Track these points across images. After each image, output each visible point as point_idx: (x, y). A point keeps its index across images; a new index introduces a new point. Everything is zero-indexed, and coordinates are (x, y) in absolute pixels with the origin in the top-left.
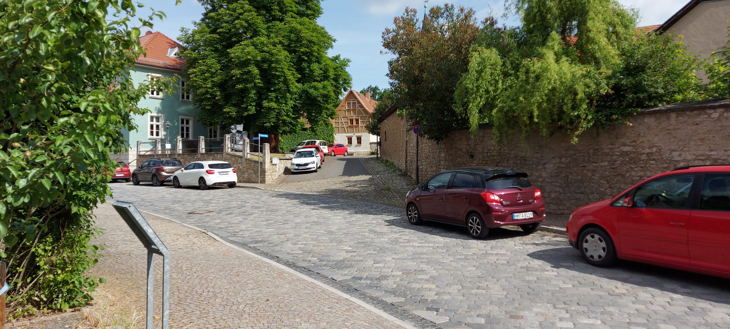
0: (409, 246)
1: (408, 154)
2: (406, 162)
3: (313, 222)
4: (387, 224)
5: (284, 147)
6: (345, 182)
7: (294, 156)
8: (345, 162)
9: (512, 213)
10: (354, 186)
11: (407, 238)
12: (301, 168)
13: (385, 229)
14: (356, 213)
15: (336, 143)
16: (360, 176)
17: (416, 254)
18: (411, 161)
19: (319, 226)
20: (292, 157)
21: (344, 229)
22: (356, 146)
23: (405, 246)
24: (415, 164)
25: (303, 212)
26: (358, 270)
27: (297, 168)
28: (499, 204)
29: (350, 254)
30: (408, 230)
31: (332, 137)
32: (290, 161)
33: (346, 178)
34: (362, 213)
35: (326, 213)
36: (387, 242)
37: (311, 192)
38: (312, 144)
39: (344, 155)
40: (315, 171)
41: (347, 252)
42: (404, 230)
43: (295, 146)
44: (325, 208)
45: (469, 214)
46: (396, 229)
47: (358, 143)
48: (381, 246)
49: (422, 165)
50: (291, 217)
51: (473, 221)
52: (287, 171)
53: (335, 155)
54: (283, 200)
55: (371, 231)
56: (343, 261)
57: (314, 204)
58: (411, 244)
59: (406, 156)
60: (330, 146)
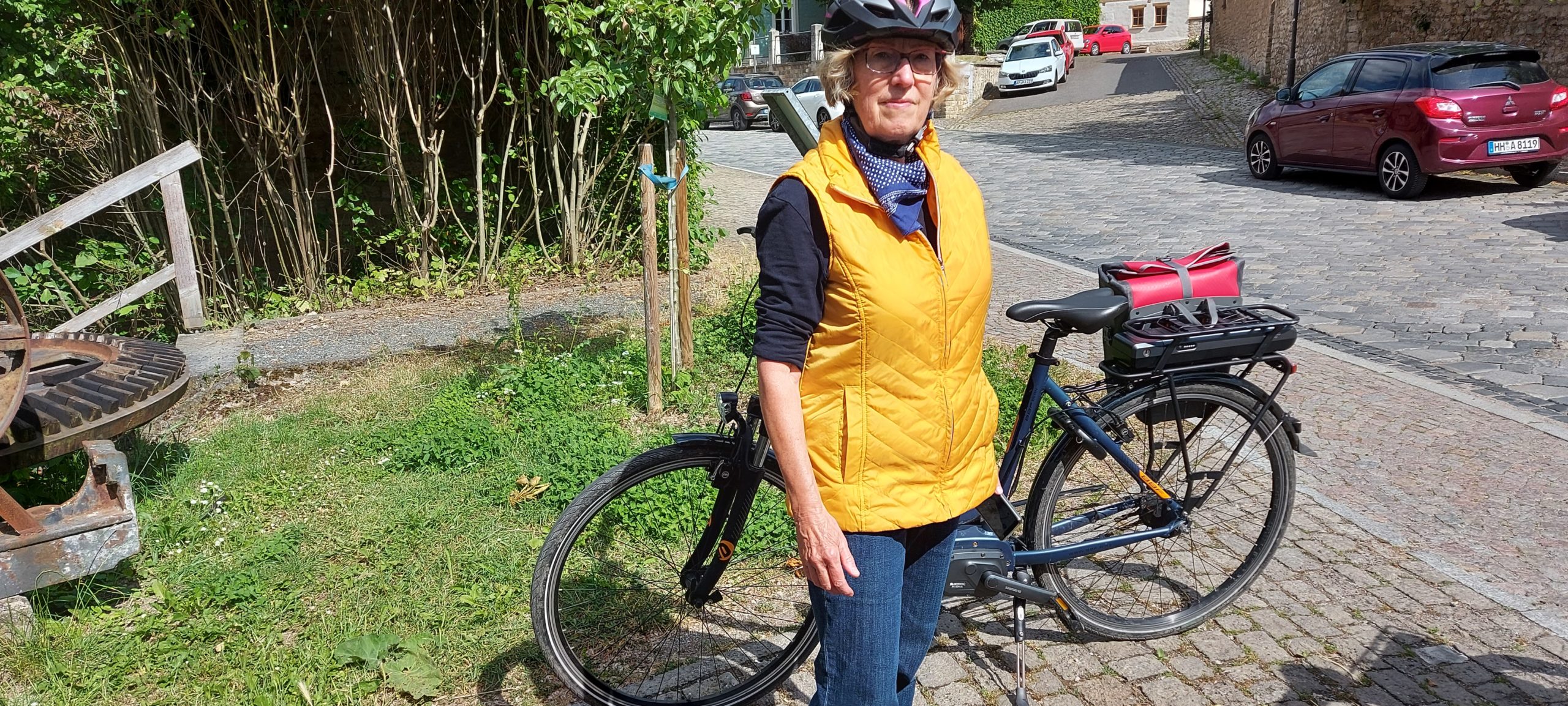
0: (1241, 213)
1: (1275, 35)
2: (1269, 55)
3: (1044, 180)
4: (1201, 179)
5: (985, 41)
6: (1119, 107)
7: (1007, 56)
8: (1124, 65)
9: (1486, 140)
10: (1139, 113)
11: (1240, 200)
12: (1020, 82)
13: (1196, 188)
14: (1137, 163)
15: (1102, 23)
16: (1156, 94)
17: (1252, 224)
18: (1280, 51)
19: (1055, 187)
20: (1001, 59)
21: (1106, 189)
22: (1153, 29)
23: (1233, 213)
24: (1289, 55)
25: (1024, 164)
26: (1129, 247)
27: (1012, 82)
28: (1459, 121)
29: (1113, 226)
30: (1245, 189)
31: (1093, 9)
32: (997, 70)
33: (1123, 99)
34: (1150, 164)
35: (1072, 165)
36: (1193, 208)
37: (1043, 130)
38: (1046, 28)
39: (1122, 52)
40: (1053, 89)
41: (1109, 222)
42: (1237, 188)
43: (1009, 38)
44: (1070, 156)
45: (1385, 148)
46: (1217, 186)
47: (1158, 21)
48: (1180, 213)
49: (1305, 57)
50: (999, 173)
51: (1393, 162)
52: (991, 92)
53: (1100, 54)
54: (982, 146)
55: (1162, 191)
56: (1100, 235)
57: (1048, 151)
58: (1245, 210)
59: (1270, 41)
60: (1089, 32)
